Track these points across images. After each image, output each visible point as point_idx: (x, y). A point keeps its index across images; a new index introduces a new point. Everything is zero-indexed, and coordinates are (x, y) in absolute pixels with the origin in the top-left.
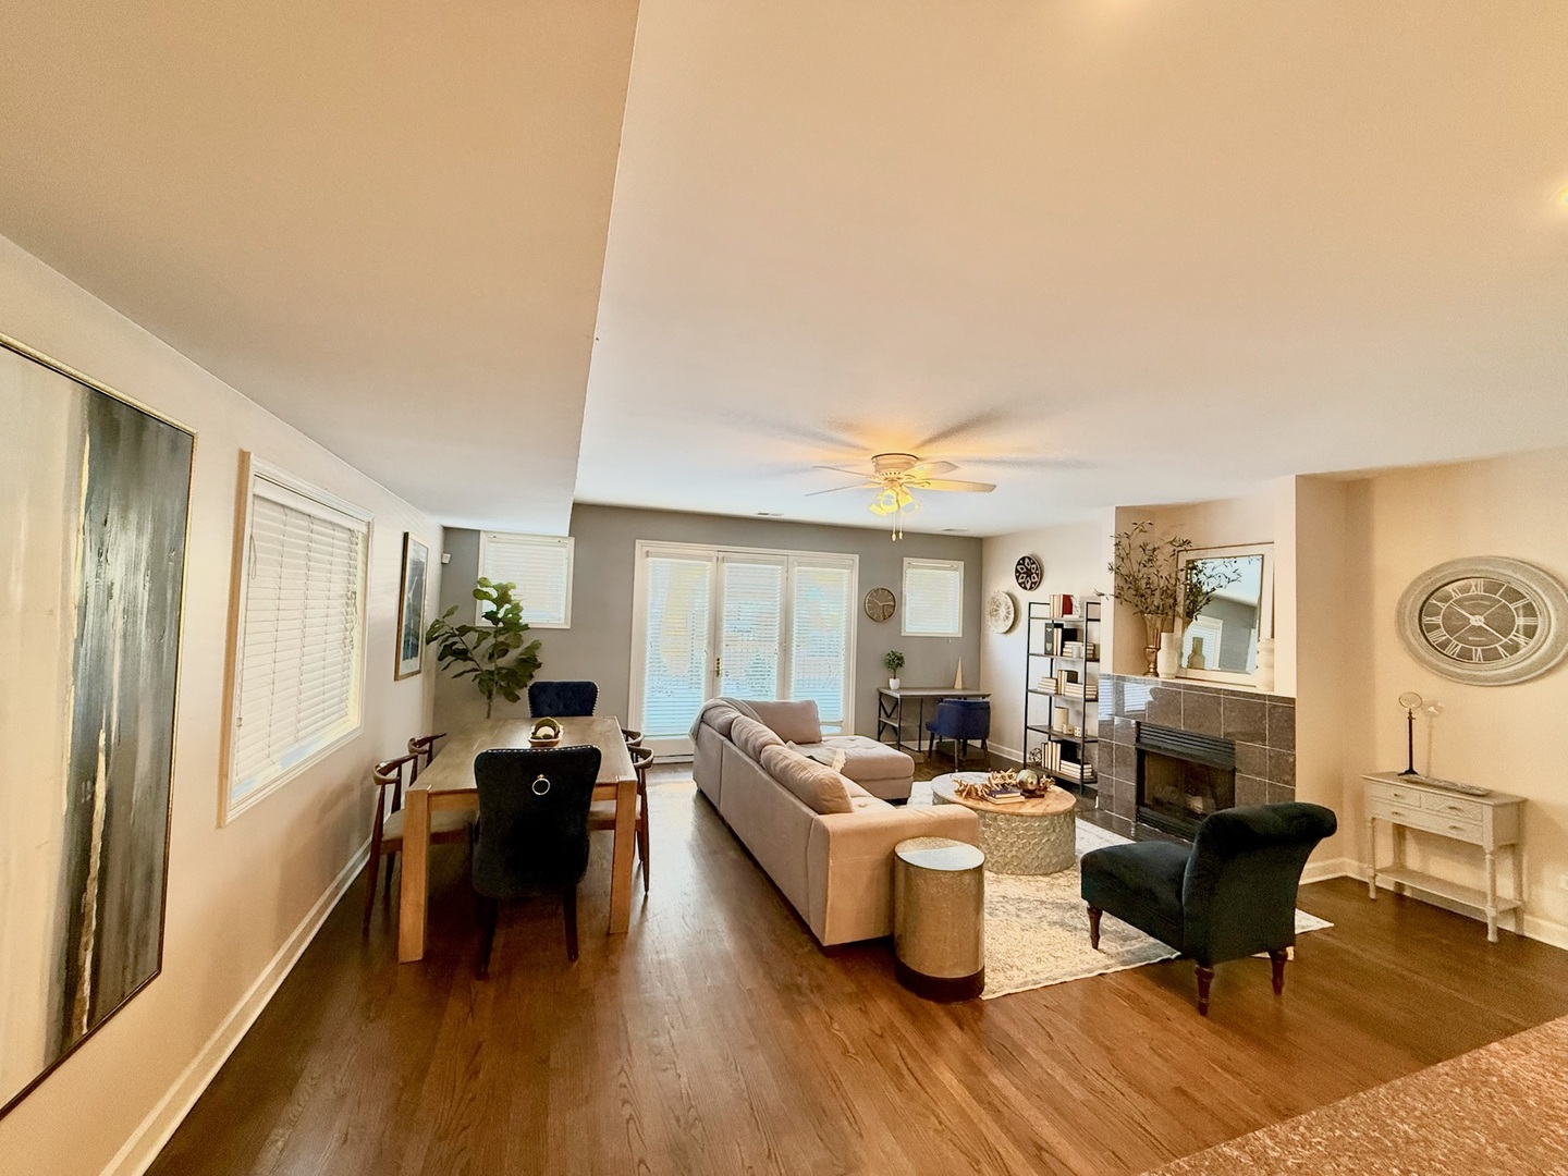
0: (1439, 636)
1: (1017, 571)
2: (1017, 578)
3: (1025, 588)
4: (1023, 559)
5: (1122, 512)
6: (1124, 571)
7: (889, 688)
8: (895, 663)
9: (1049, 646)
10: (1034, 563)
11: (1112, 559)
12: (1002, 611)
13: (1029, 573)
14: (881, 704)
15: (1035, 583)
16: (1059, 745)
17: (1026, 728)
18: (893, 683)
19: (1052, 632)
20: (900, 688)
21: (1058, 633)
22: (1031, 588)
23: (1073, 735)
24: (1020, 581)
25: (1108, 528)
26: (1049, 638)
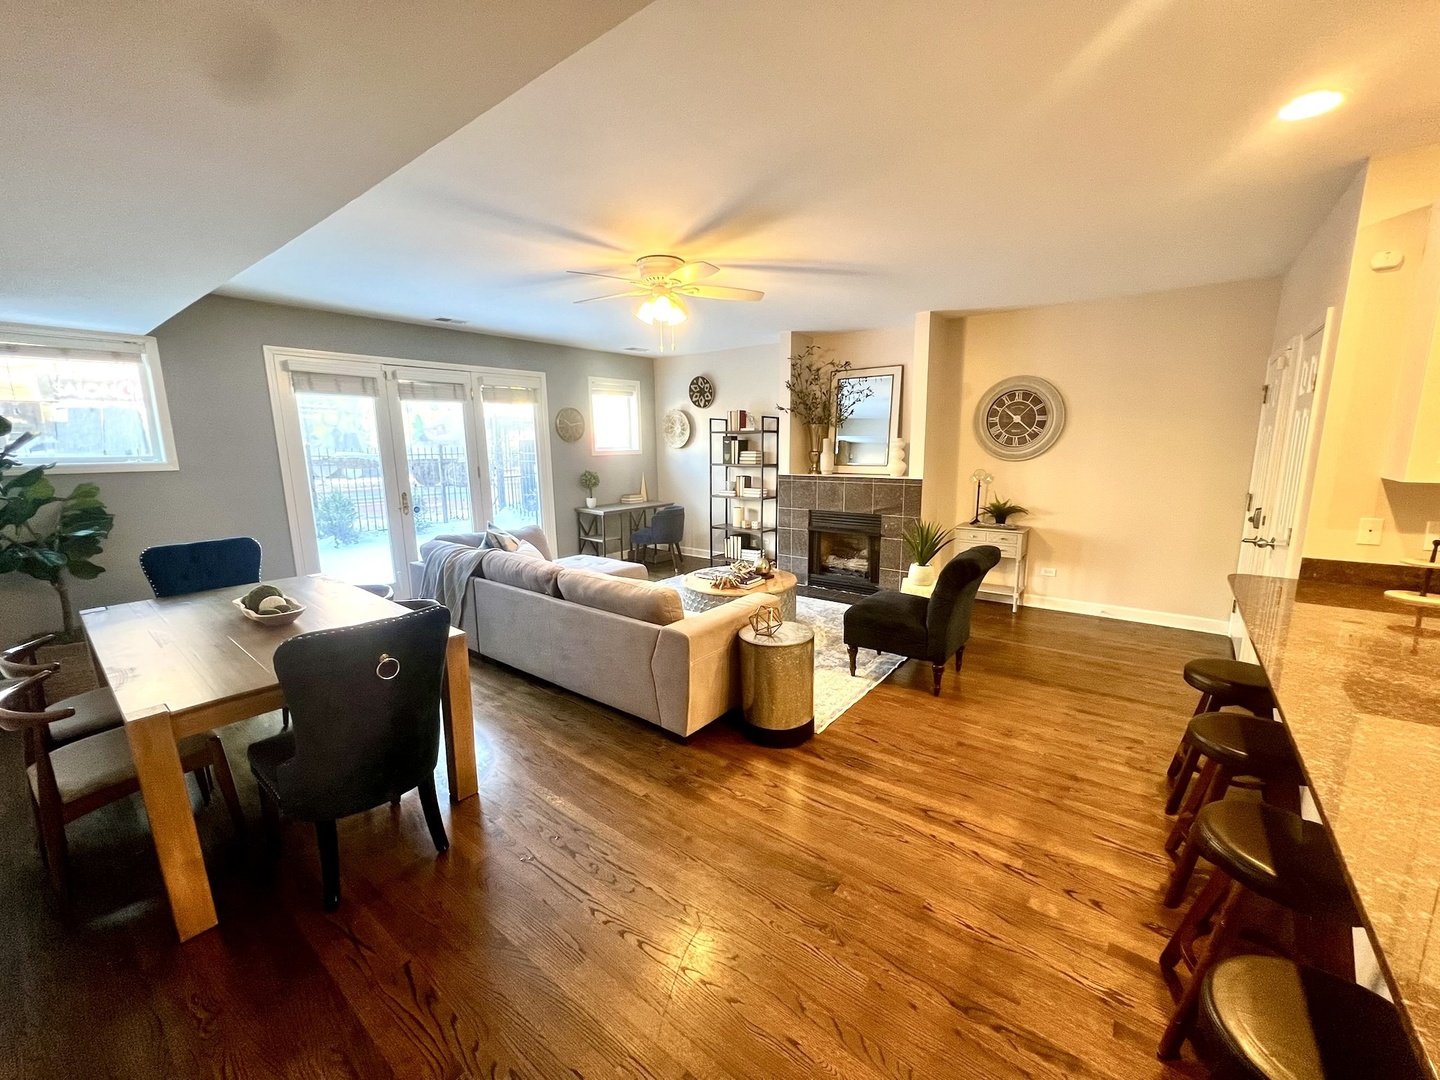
0: (997, 430)
1: (691, 390)
2: (691, 397)
3: (699, 406)
4: (697, 379)
5: (797, 336)
6: (798, 389)
7: (587, 507)
8: (589, 482)
9: (727, 457)
10: (708, 382)
11: (789, 378)
12: (678, 429)
13: (702, 392)
14: (579, 523)
15: (709, 401)
16: (740, 538)
17: (712, 527)
18: (590, 502)
19: (730, 444)
20: (597, 506)
21: (735, 445)
22: (705, 406)
23: (750, 528)
24: (694, 399)
25: (786, 351)
26: (727, 449)
